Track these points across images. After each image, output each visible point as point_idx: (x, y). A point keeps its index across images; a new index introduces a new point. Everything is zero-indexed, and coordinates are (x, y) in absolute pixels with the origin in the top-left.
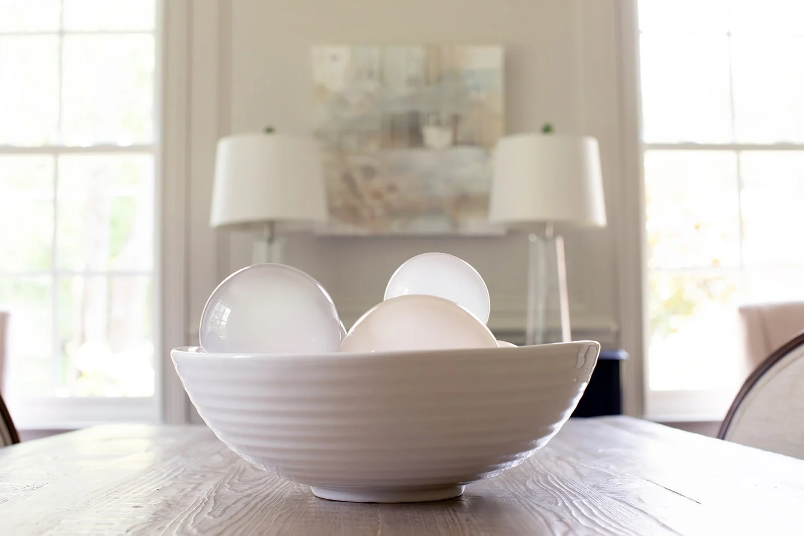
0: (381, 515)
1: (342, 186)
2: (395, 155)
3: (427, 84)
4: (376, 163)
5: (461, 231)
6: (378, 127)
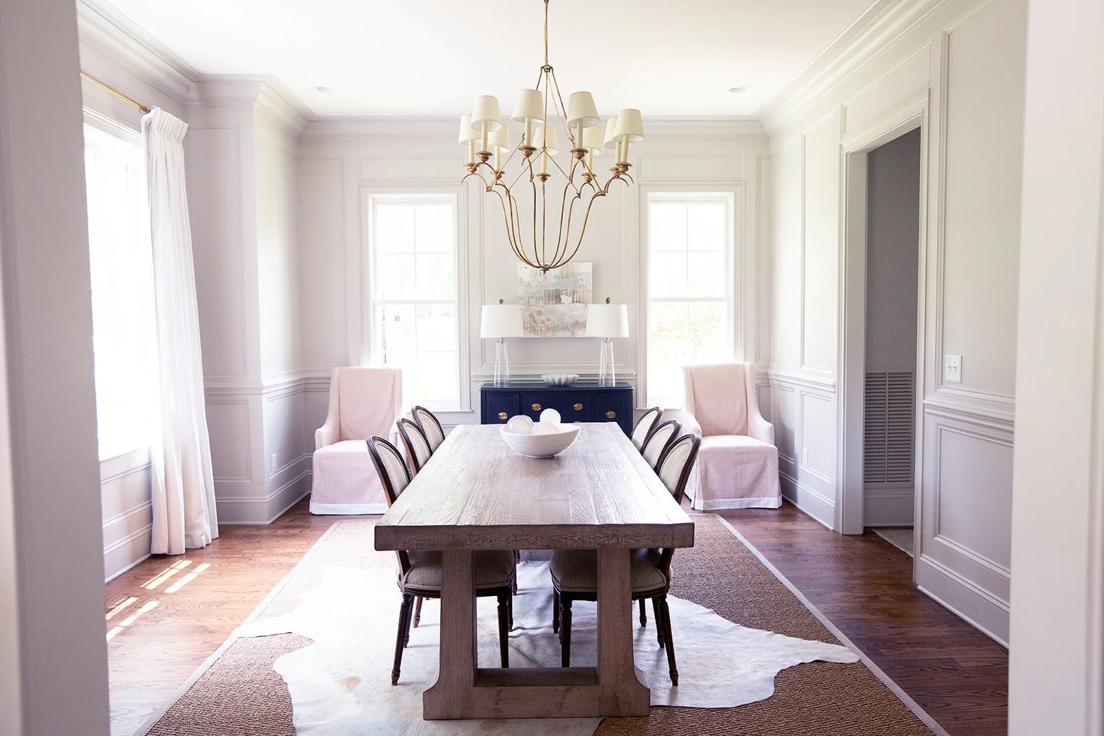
0: (539, 461)
1: (529, 319)
2: (550, 306)
3: (562, 278)
4: (543, 310)
5: (576, 336)
6: (543, 296)
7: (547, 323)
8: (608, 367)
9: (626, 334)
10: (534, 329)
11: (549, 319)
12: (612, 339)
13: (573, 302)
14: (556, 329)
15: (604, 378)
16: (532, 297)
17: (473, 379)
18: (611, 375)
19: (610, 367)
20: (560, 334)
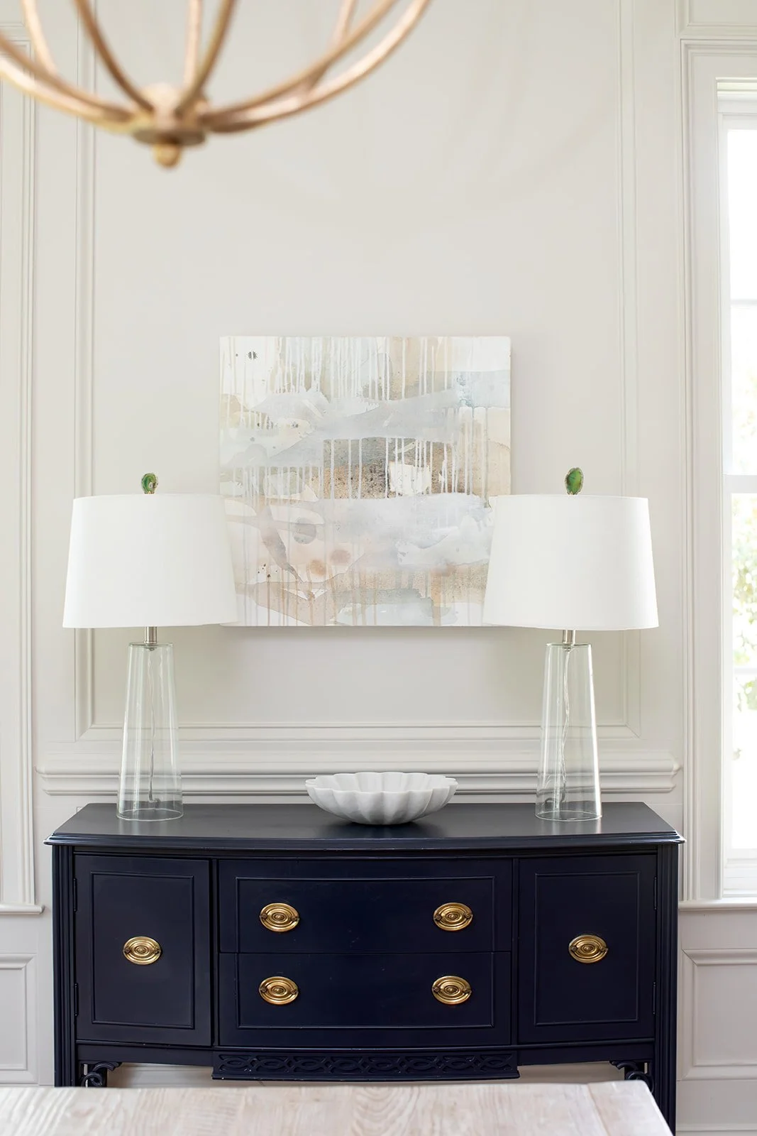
1: (265, 553)
2: (348, 503)
3: (394, 396)
4: (316, 519)
5: (445, 622)
6: (319, 464)
7: (335, 569)
8: (575, 741)
9: (649, 619)
10: (280, 594)
11: (340, 556)
12: (587, 637)
13: (436, 488)
14: (367, 592)
15: (558, 784)
16: (274, 471)
17: (45, 785)
18: (586, 773)
19: (584, 743)
20: (385, 614)
